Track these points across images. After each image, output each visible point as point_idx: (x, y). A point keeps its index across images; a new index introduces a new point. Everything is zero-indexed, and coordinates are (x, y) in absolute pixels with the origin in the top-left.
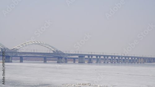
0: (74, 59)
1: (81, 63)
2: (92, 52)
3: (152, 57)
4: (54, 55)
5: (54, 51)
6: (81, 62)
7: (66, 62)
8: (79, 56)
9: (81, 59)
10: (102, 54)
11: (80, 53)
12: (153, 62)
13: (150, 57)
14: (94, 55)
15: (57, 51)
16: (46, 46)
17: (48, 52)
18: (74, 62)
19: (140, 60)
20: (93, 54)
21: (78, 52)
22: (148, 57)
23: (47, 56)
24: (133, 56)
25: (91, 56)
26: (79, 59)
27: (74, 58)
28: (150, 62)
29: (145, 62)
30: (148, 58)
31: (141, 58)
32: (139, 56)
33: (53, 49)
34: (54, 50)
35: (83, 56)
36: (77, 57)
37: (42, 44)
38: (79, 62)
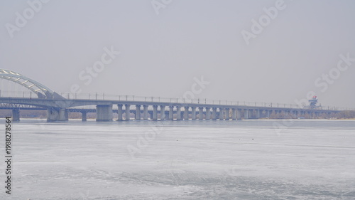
0: (84, 112)
1: (104, 121)
2: (126, 97)
3: (258, 105)
4: (41, 103)
5: (39, 94)
6: (104, 119)
7: (65, 120)
8: (98, 106)
9: (103, 111)
10: (149, 100)
11: (100, 98)
12: (260, 118)
13: (254, 105)
14: (133, 103)
15: (47, 93)
16: (21, 80)
17: (27, 96)
18: (84, 120)
19: (233, 112)
20: (130, 99)
21: (96, 95)
22: (248, 105)
23: (21, 106)
24: (218, 104)
25: (126, 106)
26: (98, 113)
27: (83, 110)
28: (254, 117)
29: (243, 116)
30: (248, 107)
31: (234, 108)
32: (225, 104)
33: (38, 90)
34: (41, 92)
35: (108, 106)
36: (94, 107)
37: (13, 76)
38: (97, 121)
